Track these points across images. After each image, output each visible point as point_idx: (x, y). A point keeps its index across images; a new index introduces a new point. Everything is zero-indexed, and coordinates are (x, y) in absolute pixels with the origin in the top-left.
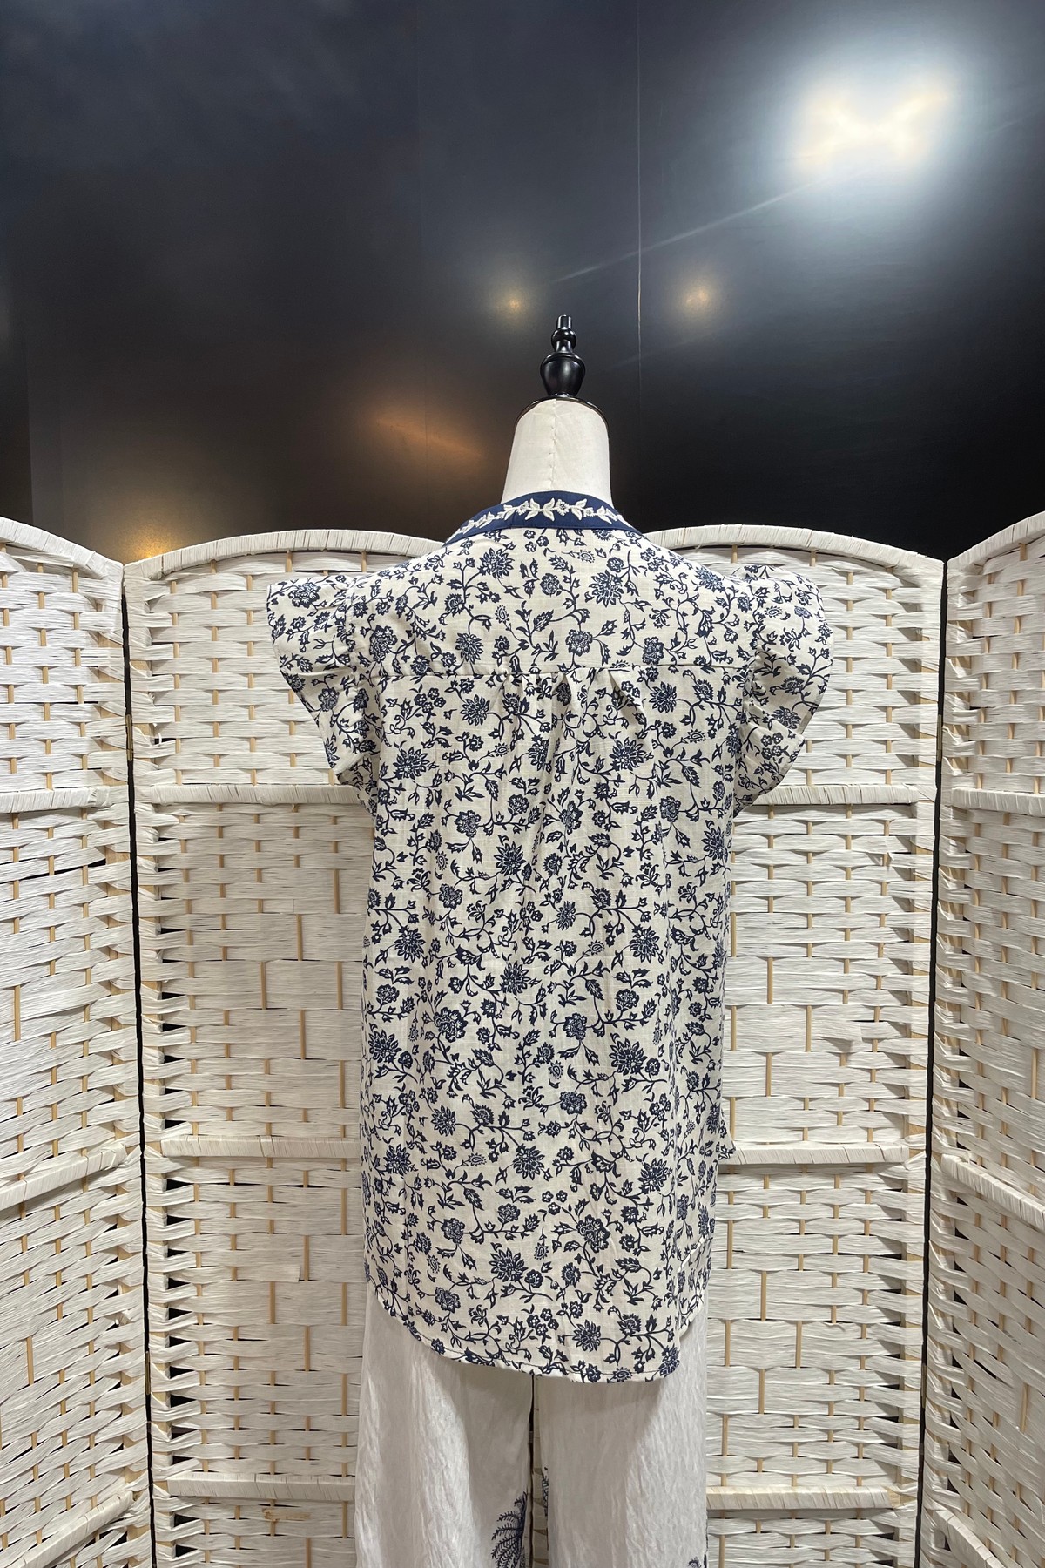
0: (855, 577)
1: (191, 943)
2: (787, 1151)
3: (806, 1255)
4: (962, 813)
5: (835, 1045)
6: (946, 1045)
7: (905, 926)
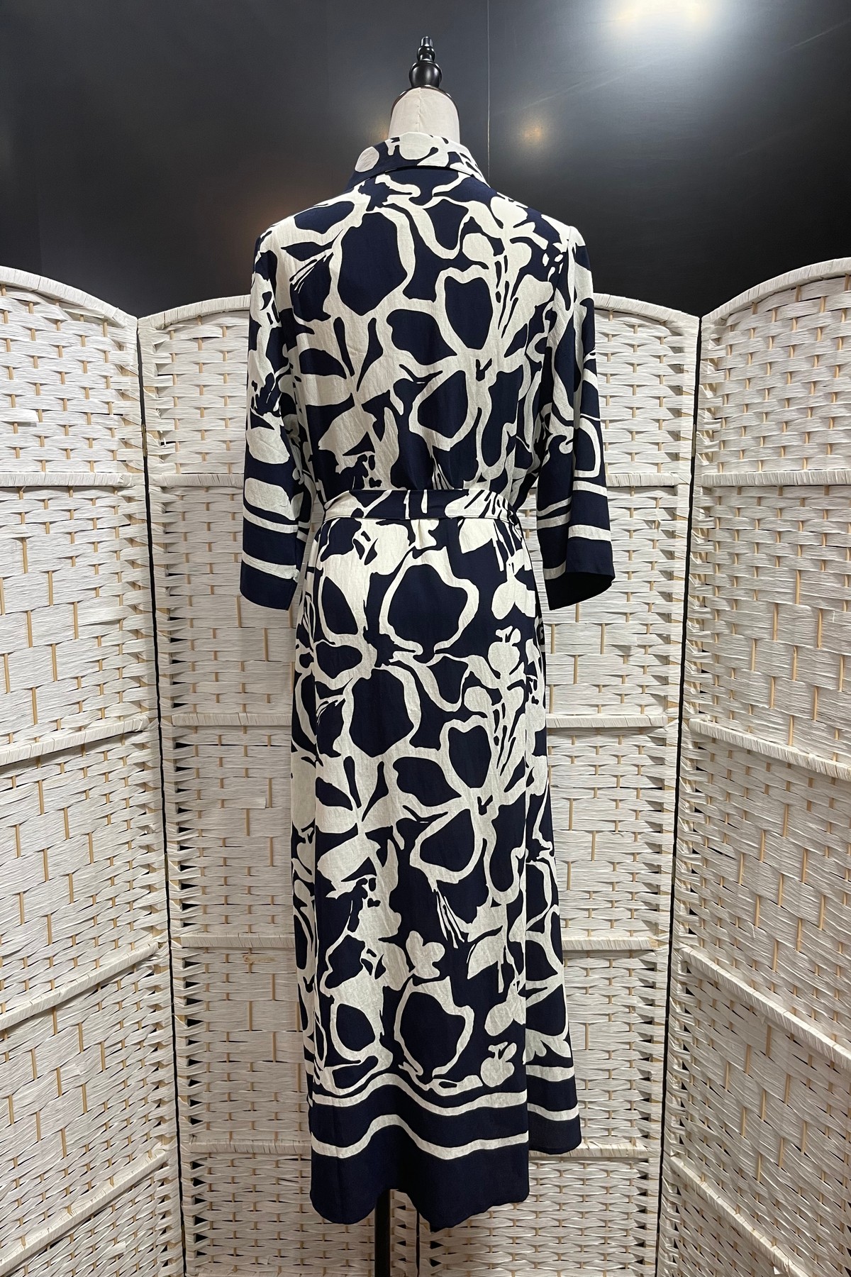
0: (640, 329)
1: (189, 583)
2: (587, 719)
3: (599, 789)
4: (708, 490)
5: (620, 650)
6: (694, 647)
7: (669, 570)
